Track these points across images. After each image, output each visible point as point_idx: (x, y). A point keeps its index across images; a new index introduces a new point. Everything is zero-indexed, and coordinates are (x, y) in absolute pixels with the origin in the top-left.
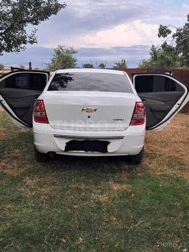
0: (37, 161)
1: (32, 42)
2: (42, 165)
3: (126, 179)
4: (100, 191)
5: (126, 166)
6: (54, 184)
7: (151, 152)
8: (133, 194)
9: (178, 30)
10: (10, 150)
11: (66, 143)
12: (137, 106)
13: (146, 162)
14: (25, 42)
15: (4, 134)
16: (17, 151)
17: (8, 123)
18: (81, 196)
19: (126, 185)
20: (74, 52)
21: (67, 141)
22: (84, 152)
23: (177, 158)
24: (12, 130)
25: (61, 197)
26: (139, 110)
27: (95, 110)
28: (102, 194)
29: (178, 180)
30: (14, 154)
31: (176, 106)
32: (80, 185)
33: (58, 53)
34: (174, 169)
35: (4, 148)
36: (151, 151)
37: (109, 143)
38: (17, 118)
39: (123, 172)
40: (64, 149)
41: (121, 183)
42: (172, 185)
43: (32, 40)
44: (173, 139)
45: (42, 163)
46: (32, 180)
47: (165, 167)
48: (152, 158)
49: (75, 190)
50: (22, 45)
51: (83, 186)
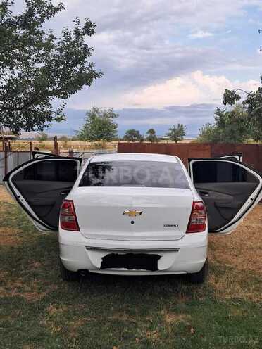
0: (64, 280)
1: (58, 120)
2: (70, 286)
3: (184, 306)
4: (148, 325)
5: (184, 287)
6: (85, 314)
7: (218, 264)
8: (192, 330)
9: (249, 95)
10: (28, 263)
11: (103, 258)
12: (195, 208)
13: (211, 279)
14: (50, 119)
15: (19, 239)
16: (37, 264)
17: (25, 222)
18: (122, 333)
19: (184, 316)
20: (114, 116)
21: (104, 255)
22: (126, 269)
23: (253, 272)
24: (30, 232)
25: (96, 334)
26: (198, 212)
27: (141, 213)
28: (150, 329)
29: (254, 307)
30: (33, 270)
31: (249, 201)
32: (121, 316)
33: (93, 117)
34: (249, 289)
35: (19, 259)
36: (218, 262)
37: (159, 257)
38: (38, 218)
39: (180, 296)
40: (99, 266)
41: (177, 312)
42: (245, 314)
43: (59, 116)
44: (249, 243)
45: (70, 283)
46: (57, 308)
47: (238, 287)
48: (220, 274)
49: (114, 323)
50: (47, 123)
51: (125, 318)
